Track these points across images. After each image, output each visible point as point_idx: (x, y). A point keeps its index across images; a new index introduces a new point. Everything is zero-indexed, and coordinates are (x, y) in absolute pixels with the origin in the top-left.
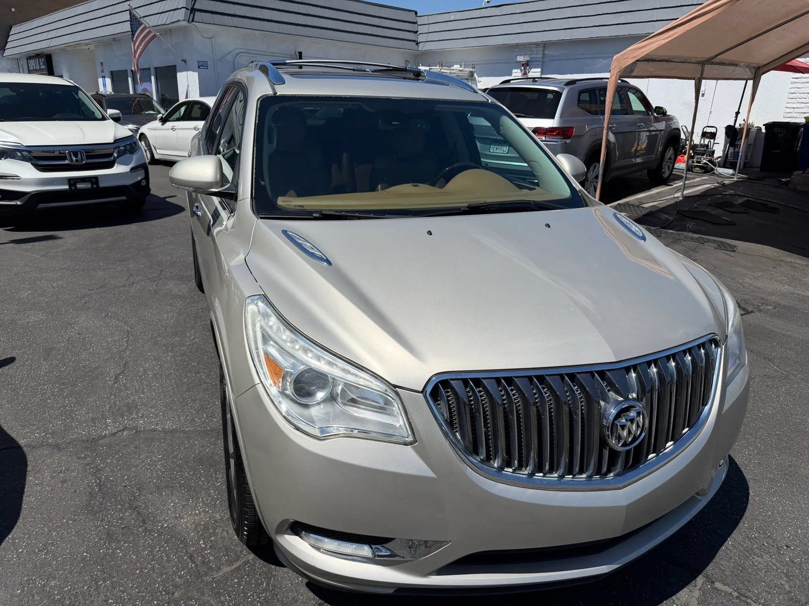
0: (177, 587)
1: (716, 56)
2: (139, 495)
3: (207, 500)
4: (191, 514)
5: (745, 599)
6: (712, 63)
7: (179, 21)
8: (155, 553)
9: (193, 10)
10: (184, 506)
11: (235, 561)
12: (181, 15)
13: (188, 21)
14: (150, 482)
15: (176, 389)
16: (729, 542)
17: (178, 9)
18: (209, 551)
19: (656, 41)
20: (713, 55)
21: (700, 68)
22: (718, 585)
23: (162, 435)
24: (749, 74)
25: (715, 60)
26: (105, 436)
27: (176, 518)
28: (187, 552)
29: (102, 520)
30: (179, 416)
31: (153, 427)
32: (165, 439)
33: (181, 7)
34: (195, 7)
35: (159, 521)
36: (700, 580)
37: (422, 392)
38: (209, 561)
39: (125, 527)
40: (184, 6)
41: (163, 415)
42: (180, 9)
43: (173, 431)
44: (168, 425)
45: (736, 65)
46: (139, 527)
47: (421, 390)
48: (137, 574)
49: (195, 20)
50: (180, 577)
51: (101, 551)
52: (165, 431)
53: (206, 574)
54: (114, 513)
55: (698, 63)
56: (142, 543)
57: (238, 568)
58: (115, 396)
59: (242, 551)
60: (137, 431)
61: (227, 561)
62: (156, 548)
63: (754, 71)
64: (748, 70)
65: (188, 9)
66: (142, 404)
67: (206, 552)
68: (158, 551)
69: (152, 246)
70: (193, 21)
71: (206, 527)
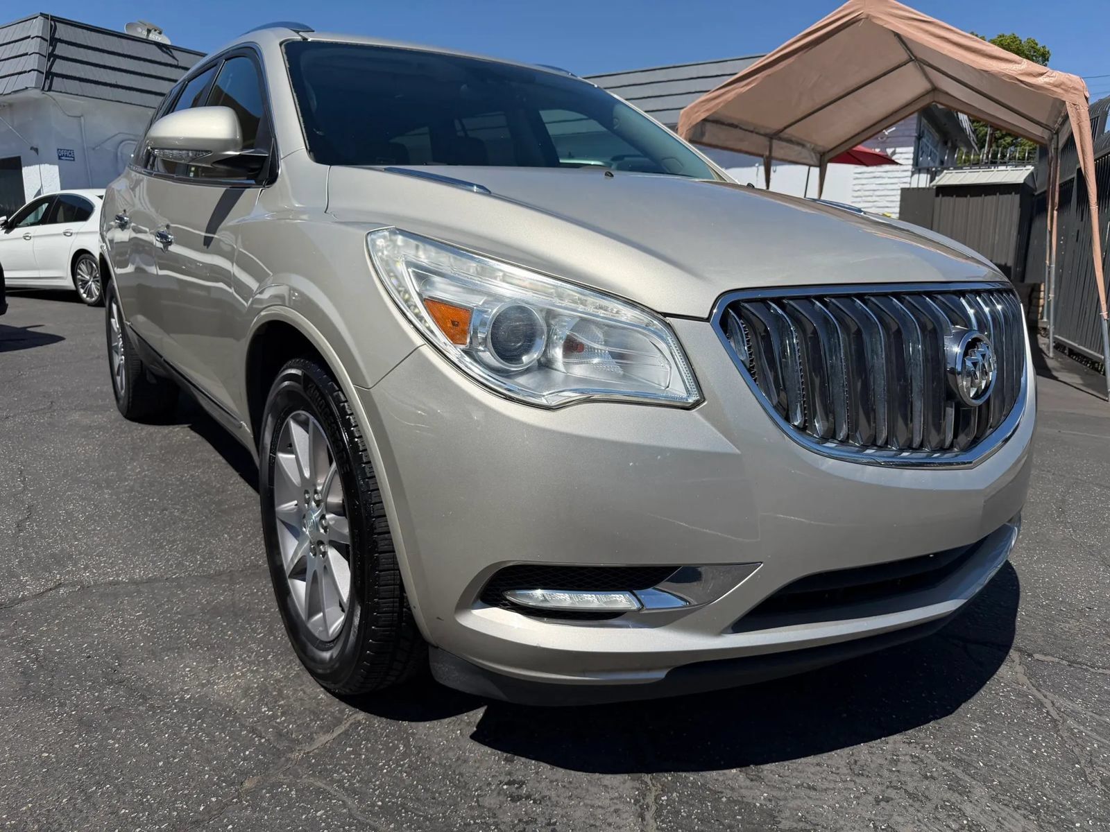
0: (245, 774)
1: (785, 128)
2: (119, 665)
3: (250, 657)
4: (228, 678)
5: (1079, 666)
6: (780, 139)
7: (27, 88)
8: (183, 735)
9: (50, 75)
10: (210, 669)
11: (335, 726)
12: (31, 80)
13: (43, 89)
14: (133, 647)
15: (135, 532)
16: (1021, 612)
17: (25, 72)
18: (283, 718)
19: (733, 90)
20: (781, 127)
21: (768, 143)
22: (1037, 656)
23: (132, 587)
24: (815, 159)
25: (782, 135)
26: (24, 599)
27: (203, 685)
28: (242, 726)
29: (62, 705)
30: (154, 563)
31: (111, 579)
32: (139, 592)
33: (30, 69)
34: (53, 70)
35: (173, 694)
36: (1013, 654)
37: (707, 320)
38: (290, 732)
39: (109, 709)
40: (36, 68)
41: (124, 563)
42: (29, 71)
43: (149, 581)
44: (138, 574)
45: (803, 146)
46: (139, 705)
47: (706, 316)
48: (161, 767)
49: (53, 89)
50: (244, 759)
51: (77, 746)
52: (133, 582)
53: (291, 750)
54: (82, 693)
55: (765, 135)
56: (153, 724)
57: (346, 733)
58: (25, 547)
59: (342, 712)
60: (83, 587)
61: (321, 727)
62: (182, 728)
63: (818, 156)
64: (813, 155)
65: (43, 73)
66: (80, 554)
67: (278, 720)
68: (187, 732)
69: (24, 376)
70: (50, 89)
71: (263, 690)
